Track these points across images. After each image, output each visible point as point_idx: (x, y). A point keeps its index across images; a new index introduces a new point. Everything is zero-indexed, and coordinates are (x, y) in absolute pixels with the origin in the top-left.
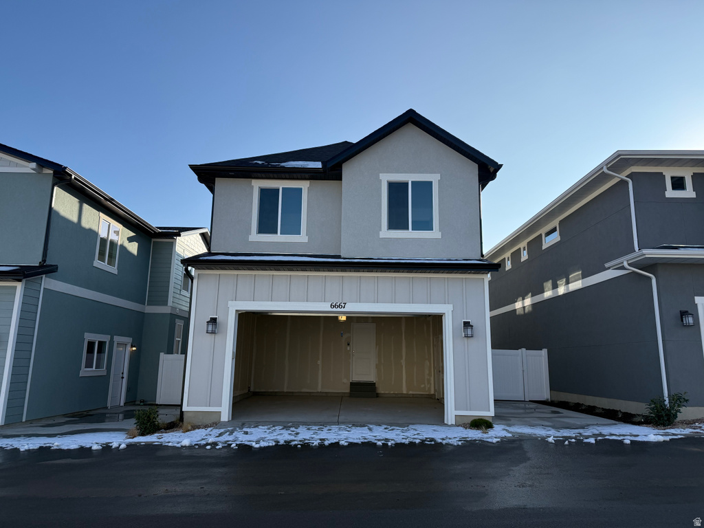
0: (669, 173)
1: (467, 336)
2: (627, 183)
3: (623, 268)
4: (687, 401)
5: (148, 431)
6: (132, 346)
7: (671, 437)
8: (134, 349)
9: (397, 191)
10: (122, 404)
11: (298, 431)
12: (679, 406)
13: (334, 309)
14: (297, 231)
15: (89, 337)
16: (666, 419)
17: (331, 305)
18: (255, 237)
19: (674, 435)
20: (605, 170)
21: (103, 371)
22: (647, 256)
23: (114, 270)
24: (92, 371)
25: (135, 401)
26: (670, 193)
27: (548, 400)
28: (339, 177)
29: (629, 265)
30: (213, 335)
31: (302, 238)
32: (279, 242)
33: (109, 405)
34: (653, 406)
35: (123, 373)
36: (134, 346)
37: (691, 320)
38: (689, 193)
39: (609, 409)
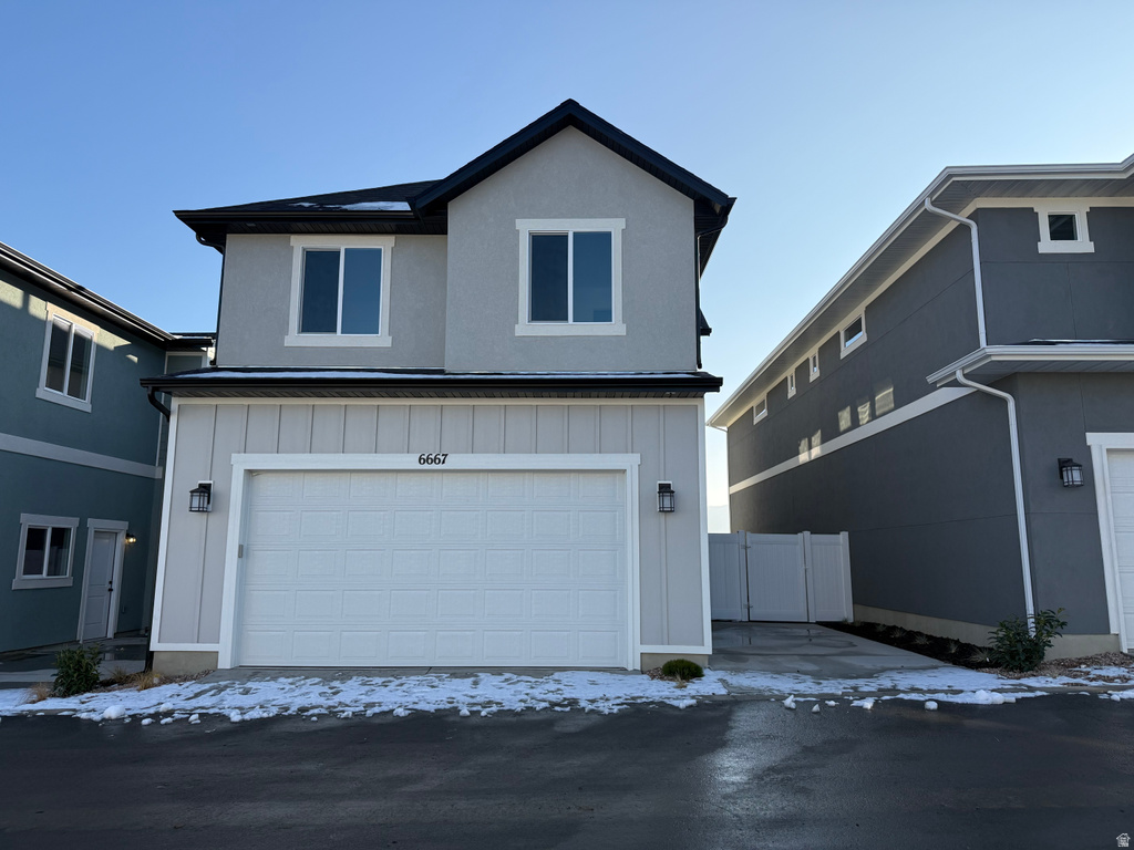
0: (1045, 208)
1: (662, 511)
2: (967, 228)
3: (955, 384)
4: (1064, 624)
5: (74, 688)
6: (128, 536)
7: (1020, 695)
8: (131, 540)
9: (547, 250)
10: (110, 635)
11: (342, 687)
12: (1049, 634)
13: (426, 466)
14: (372, 328)
15: (29, 520)
16: (1023, 658)
17: (420, 459)
18: (296, 338)
19: (1031, 689)
20: (928, 205)
21: (65, 579)
22: (994, 358)
23: (84, 405)
24: (43, 579)
25: (139, 630)
26: (1047, 245)
27: (846, 620)
28: (441, 229)
29: (965, 376)
30: (205, 515)
31: (381, 339)
32: (338, 347)
33: (80, 637)
34: (1001, 634)
35: (111, 583)
36: (132, 536)
37: (1076, 476)
38: (1083, 244)
39: (942, 638)
